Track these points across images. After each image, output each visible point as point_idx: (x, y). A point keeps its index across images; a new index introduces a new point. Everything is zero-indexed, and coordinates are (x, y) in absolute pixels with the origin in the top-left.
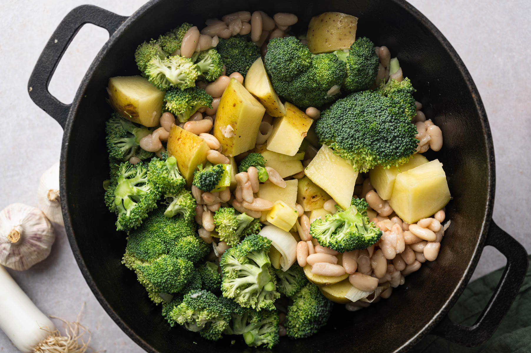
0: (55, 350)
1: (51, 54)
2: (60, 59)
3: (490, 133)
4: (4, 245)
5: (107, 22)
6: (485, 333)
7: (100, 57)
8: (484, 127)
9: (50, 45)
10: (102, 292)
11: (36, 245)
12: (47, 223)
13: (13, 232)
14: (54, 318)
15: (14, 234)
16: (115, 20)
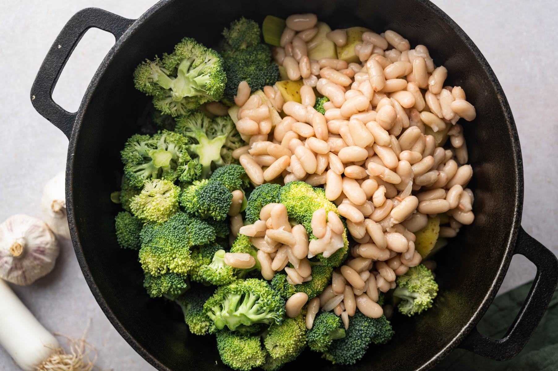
0: (60, 368)
1: (54, 60)
2: (64, 65)
3: (516, 135)
4: (5, 259)
5: (113, 26)
6: (515, 346)
7: (106, 62)
8: (510, 130)
9: (53, 51)
10: (112, 310)
11: (39, 259)
12: (51, 235)
13: (15, 245)
14: (59, 335)
15: (16, 247)
16: (121, 23)
